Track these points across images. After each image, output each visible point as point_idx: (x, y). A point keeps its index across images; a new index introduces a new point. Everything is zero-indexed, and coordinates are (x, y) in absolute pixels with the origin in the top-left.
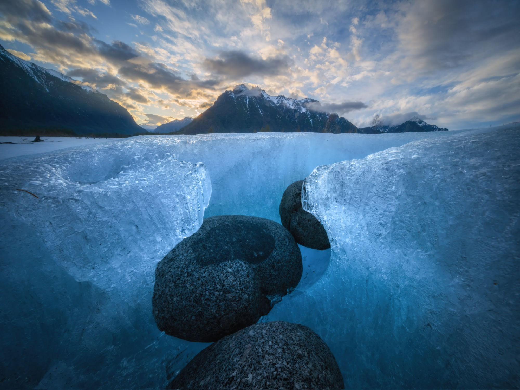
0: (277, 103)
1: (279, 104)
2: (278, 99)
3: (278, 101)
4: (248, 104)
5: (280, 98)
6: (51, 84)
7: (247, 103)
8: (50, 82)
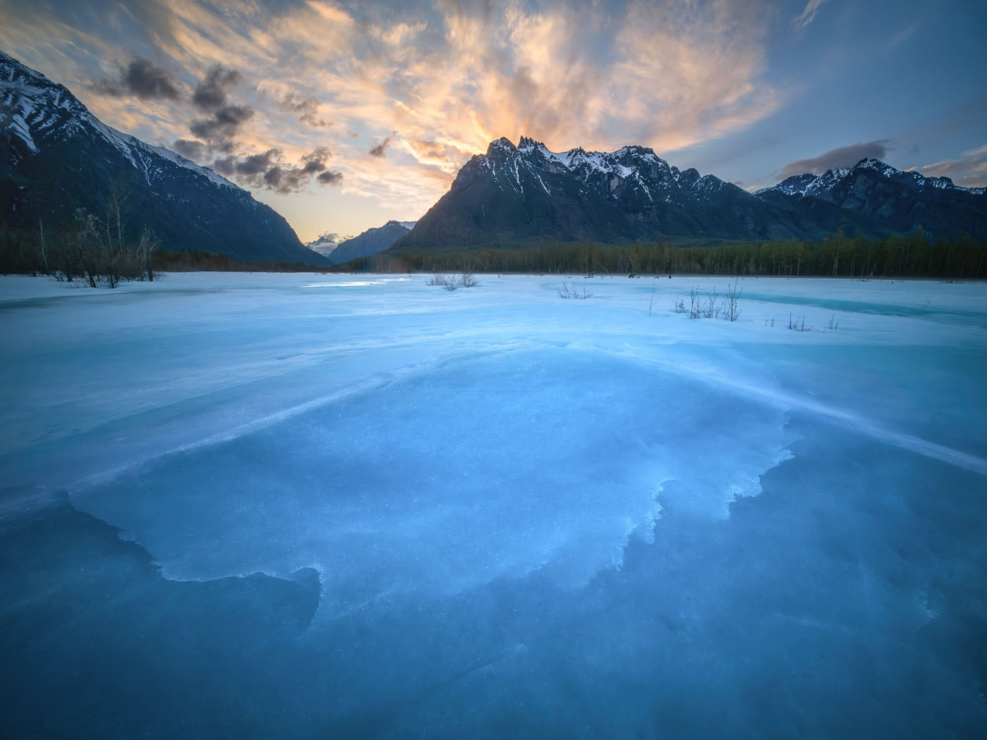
0: (571, 166)
1: (574, 168)
2: (572, 156)
3: (572, 162)
4: (518, 175)
5: (576, 155)
6: (158, 173)
7: (516, 174)
8: (157, 170)
